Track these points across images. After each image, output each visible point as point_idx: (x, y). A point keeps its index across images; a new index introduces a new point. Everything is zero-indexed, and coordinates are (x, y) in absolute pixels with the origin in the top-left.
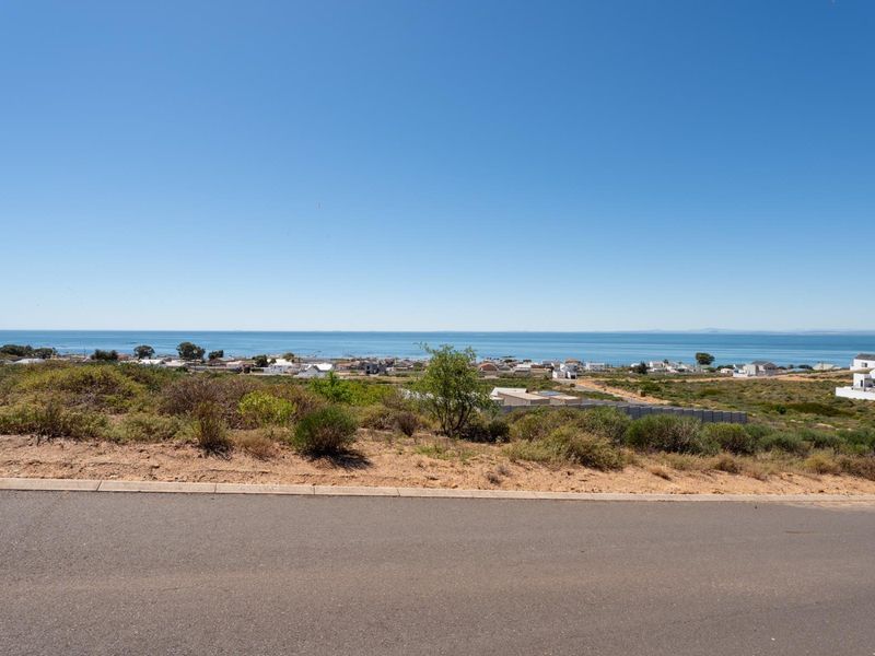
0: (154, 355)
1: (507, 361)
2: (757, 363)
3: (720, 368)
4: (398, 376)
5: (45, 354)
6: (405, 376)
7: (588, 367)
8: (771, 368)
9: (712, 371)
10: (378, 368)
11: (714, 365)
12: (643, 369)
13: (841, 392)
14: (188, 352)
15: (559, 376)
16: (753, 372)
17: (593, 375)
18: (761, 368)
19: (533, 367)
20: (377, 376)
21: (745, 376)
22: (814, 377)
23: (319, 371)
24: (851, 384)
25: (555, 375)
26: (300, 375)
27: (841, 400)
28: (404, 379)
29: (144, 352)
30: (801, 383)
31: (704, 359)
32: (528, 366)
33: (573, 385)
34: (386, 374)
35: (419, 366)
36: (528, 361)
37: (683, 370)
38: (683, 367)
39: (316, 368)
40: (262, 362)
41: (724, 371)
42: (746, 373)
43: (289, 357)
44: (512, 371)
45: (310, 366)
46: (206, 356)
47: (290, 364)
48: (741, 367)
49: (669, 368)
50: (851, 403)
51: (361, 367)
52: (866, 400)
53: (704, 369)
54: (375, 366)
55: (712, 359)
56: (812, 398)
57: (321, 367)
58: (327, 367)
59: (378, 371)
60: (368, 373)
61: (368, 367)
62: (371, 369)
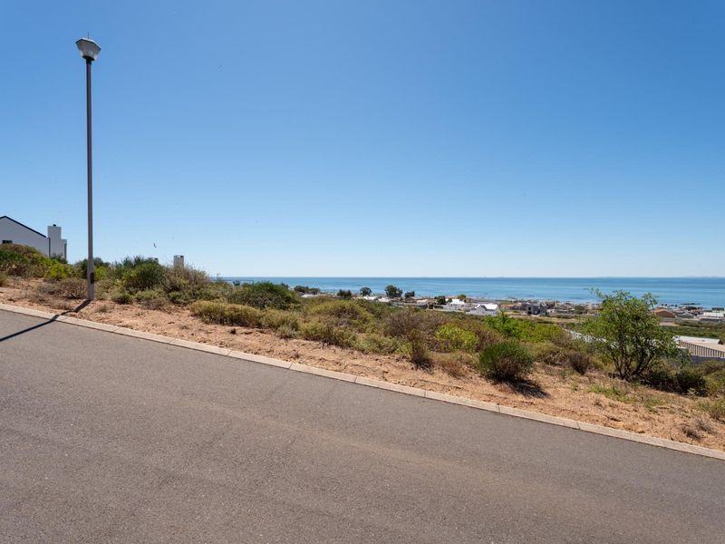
0: (372, 294)
1: (689, 309)
4: (559, 317)
5: (315, 291)
6: (566, 318)
10: (539, 310)
14: (392, 292)
20: (538, 316)
23: (487, 310)
26: (471, 312)
28: (565, 320)
29: (366, 292)
32: (719, 315)
34: (547, 315)
35: (581, 310)
36: (718, 309)
39: (484, 307)
40: (442, 301)
43: (462, 298)
44: (696, 319)
45: (479, 305)
46: (403, 296)
47: (463, 303)
51: (523, 308)
54: (536, 307)
57: (489, 306)
58: (494, 307)
59: (539, 312)
60: (530, 313)
61: (530, 309)
62: (532, 311)
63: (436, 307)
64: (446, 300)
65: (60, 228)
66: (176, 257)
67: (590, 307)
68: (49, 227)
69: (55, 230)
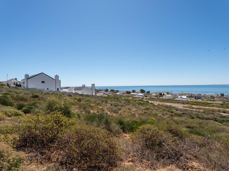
0: (136, 92)
14: (142, 91)
23: (183, 98)
29: (134, 91)
35: (212, 97)
39: (181, 97)
46: (146, 92)
47: (170, 95)
57: (183, 97)
58: (185, 97)
59: (199, 99)
60: (195, 99)
61: (196, 97)
62: (196, 98)
63: (161, 97)
64: (162, 94)
65: (58, 76)
66: (92, 84)
67: (215, 96)
68: (55, 76)
69: (57, 77)
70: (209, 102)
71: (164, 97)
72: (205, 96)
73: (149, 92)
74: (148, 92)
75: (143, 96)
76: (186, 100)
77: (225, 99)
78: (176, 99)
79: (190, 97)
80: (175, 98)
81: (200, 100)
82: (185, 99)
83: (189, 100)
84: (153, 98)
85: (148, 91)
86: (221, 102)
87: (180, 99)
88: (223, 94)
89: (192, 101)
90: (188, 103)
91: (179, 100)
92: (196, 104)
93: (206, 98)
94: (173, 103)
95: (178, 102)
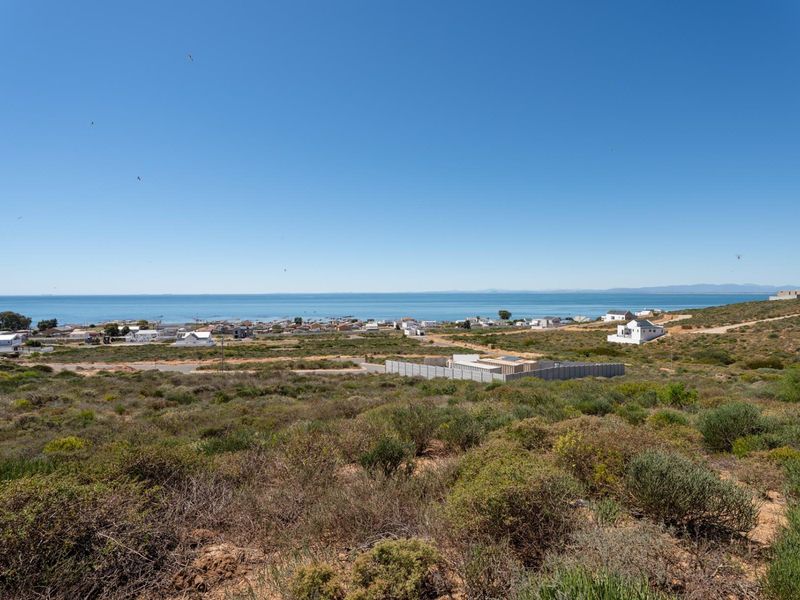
1: (353, 321)
2: (547, 318)
3: (515, 321)
4: (270, 339)
7: (423, 324)
8: (557, 322)
9: (511, 324)
10: (242, 333)
11: (511, 320)
12: (467, 325)
13: (611, 339)
15: (411, 334)
16: (545, 324)
17: (434, 332)
18: (550, 322)
19: (379, 325)
21: (540, 328)
22: (586, 328)
23: (198, 339)
24: (616, 332)
25: (407, 333)
26: (177, 344)
27: (614, 344)
30: (582, 332)
31: (505, 315)
32: (374, 325)
33: (432, 342)
34: (254, 337)
35: (278, 328)
37: (491, 324)
38: (491, 322)
39: (193, 335)
40: (113, 332)
41: (518, 324)
42: (538, 325)
43: (142, 323)
44: (363, 330)
45: (188, 334)
46: (34, 326)
48: (530, 320)
49: (481, 323)
50: (620, 345)
51: (224, 331)
52: (627, 344)
53: (505, 323)
55: (510, 314)
56: (595, 344)
57: (200, 334)
58: (206, 334)
59: (245, 336)
60: (236, 337)
61: (236, 332)
62: (239, 333)
63: (113, 340)
64: (120, 328)
67: (282, 325)
70: (270, 343)
71: (128, 342)
72: (260, 328)
73: (54, 323)
74: (48, 326)
75: (19, 343)
76: (210, 344)
77: (304, 333)
78: (174, 344)
79: (220, 333)
80: (173, 341)
81: (247, 341)
82: (204, 343)
83: (219, 344)
84: (75, 351)
85: (49, 319)
86: (295, 342)
87: (190, 344)
88: (300, 319)
89: (225, 344)
90: (214, 352)
91: (186, 348)
92: (236, 352)
93: (262, 333)
94: (163, 361)
95: (182, 354)
